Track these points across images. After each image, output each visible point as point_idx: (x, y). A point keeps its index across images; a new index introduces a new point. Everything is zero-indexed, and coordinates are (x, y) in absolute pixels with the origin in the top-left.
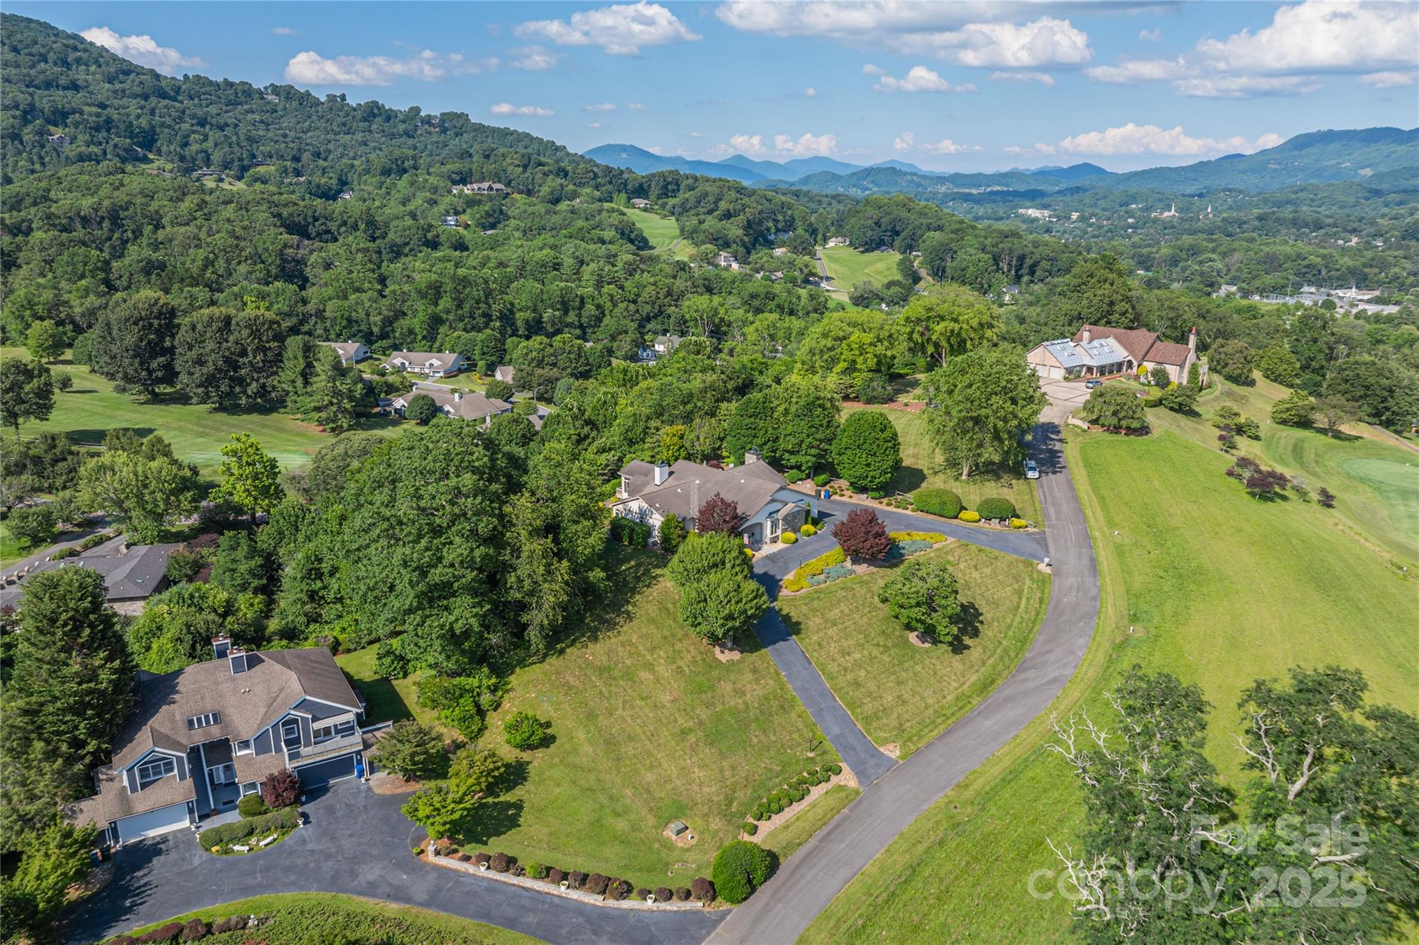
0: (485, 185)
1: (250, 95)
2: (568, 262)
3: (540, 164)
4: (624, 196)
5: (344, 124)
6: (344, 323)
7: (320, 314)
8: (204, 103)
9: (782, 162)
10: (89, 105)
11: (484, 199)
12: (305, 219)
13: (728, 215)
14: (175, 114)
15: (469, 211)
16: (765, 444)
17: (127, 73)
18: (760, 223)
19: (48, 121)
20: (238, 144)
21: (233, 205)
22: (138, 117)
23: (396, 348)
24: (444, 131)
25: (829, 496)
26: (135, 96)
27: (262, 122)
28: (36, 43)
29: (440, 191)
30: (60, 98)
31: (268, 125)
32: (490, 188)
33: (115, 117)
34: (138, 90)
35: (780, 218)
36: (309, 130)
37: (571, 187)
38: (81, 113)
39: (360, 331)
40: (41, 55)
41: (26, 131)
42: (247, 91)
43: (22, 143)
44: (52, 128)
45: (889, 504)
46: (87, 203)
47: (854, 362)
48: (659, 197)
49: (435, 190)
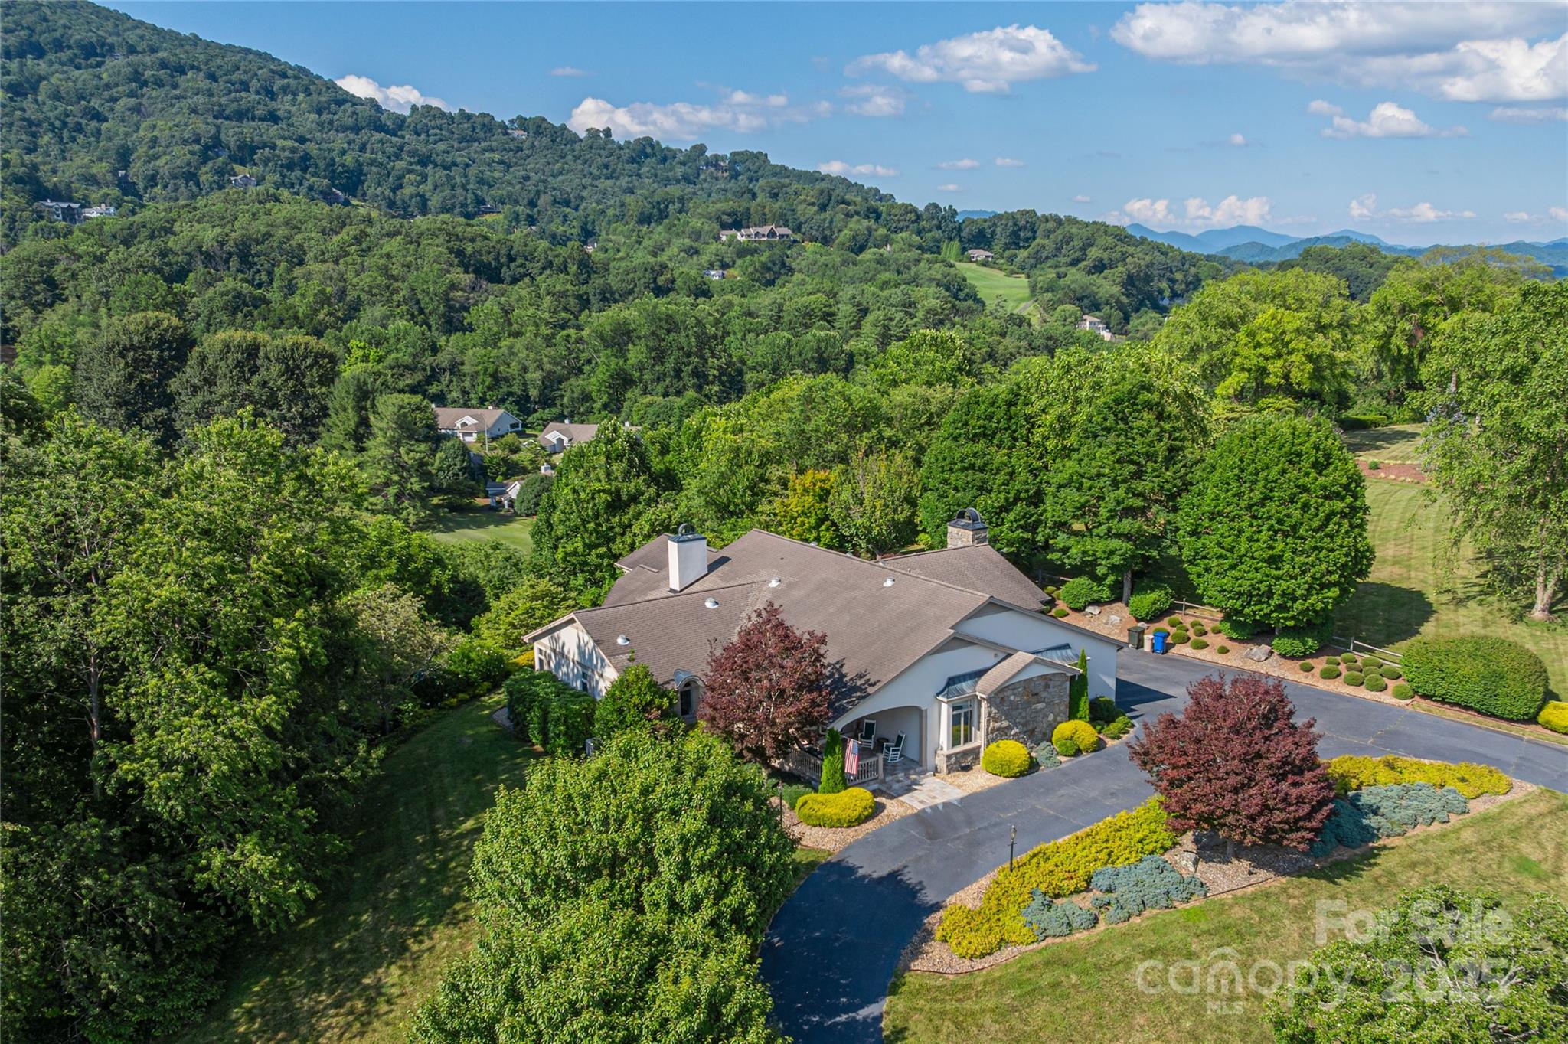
0: (766, 230)
1: (491, 130)
2: (845, 309)
3: (843, 202)
4: (956, 244)
5: (606, 166)
6: (489, 381)
7: (455, 368)
8: (431, 139)
9: (1194, 233)
10: (285, 139)
11: (763, 247)
12: (497, 259)
13: (1099, 267)
14: (389, 150)
15: (739, 262)
16: (1006, 508)
17: (340, 103)
18: (1148, 279)
19: (234, 159)
20: (464, 187)
21: (399, 238)
22: (343, 153)
23: (560, 418)
24: (735, 175)
25: (1164, 646)
26: (344, 129)
27: (501, 162)
28: (238, 69)
29: (705, 237)
30: (249, 129)
31: (509, 166)
32: (772, 234)
33: (315, 152)
34: (350, 121)
35: (1179, 276)
36: (561, 173)
37: (882, 231)
38: (274, 147)
39: (510, 394)
40: (242, 83)
41: (204, 169)
42: (487, 125)
43: (198, 184)
44: (237, 168)
45: (1330, 675)
46: (209, 235)
47: (1263, 372)
48: (1006, 247)
49: (697, 235)
